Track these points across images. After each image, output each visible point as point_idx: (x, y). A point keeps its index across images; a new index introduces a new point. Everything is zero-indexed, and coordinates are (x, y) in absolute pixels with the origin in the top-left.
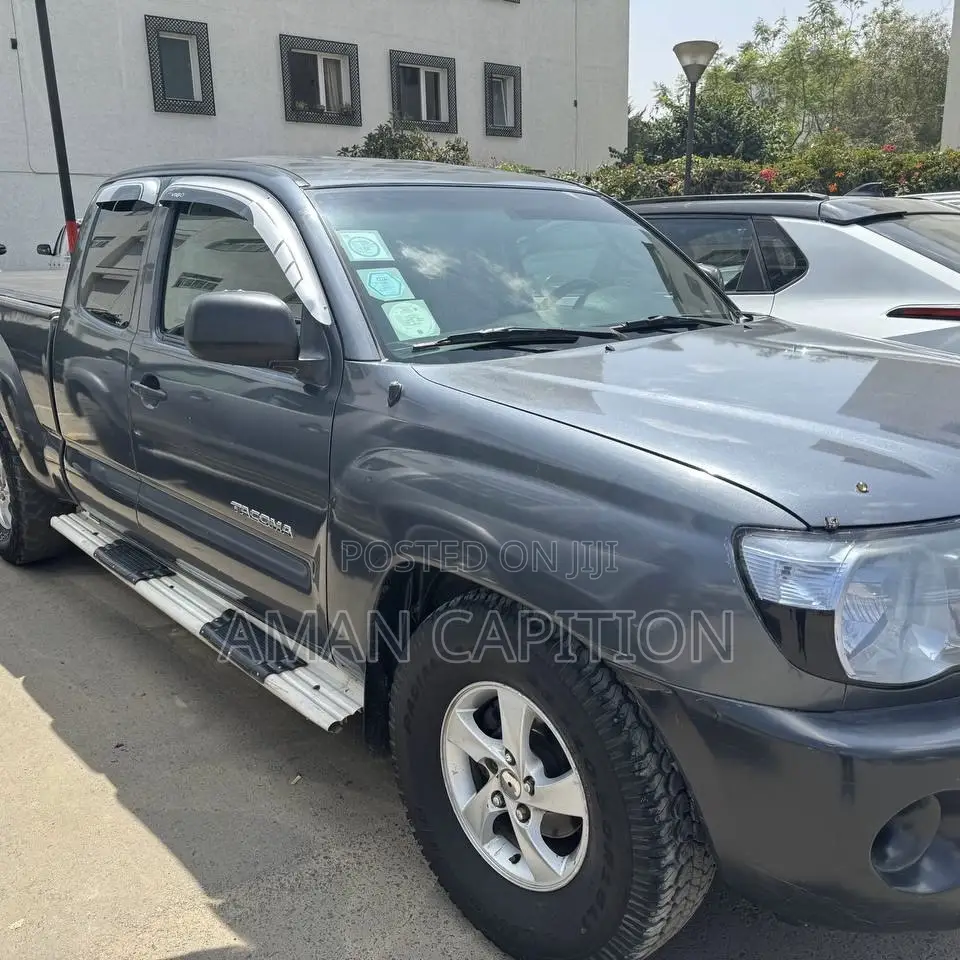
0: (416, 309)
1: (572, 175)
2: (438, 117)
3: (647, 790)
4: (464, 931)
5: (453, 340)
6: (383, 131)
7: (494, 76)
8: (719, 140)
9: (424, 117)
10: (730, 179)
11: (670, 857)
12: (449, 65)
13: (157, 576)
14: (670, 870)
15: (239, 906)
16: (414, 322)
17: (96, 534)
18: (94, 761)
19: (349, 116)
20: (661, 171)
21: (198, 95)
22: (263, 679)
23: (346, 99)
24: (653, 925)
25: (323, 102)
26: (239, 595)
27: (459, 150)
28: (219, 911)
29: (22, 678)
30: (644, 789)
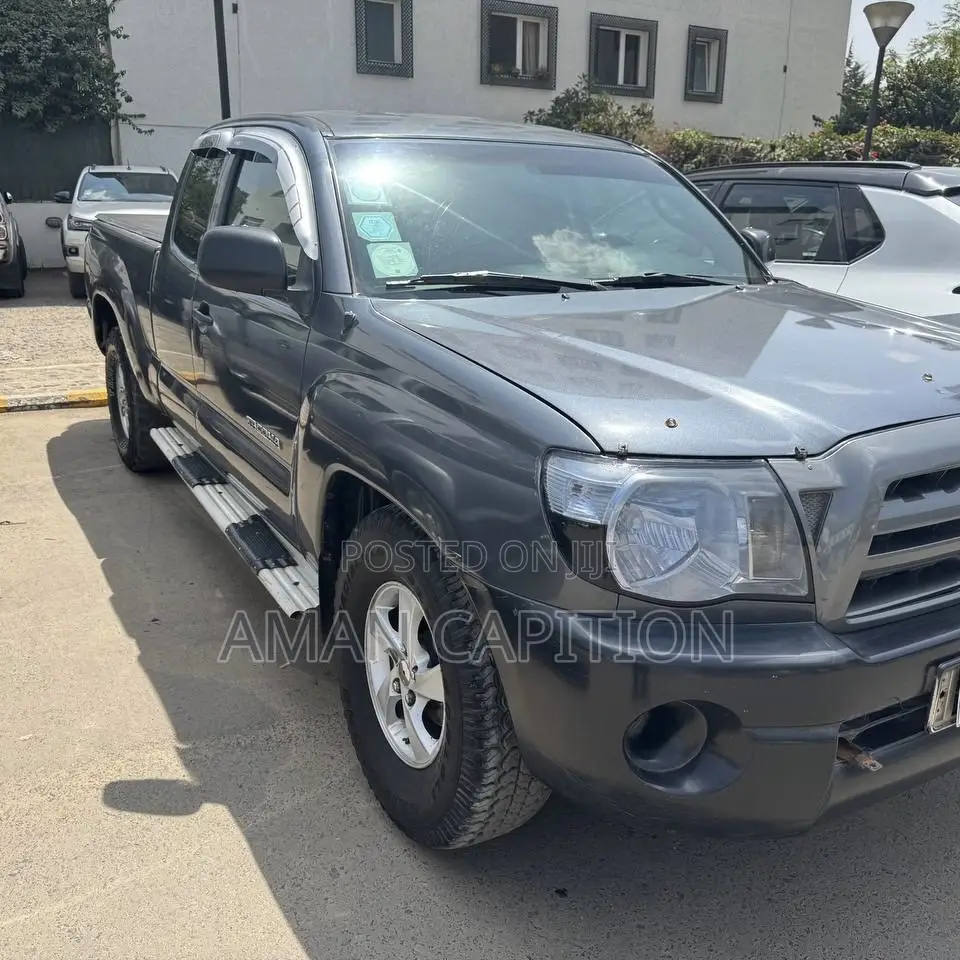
0: (399, 251)
1: (757, 143)
2: (635, 82)
3: (477, 678)
4: (368, 801)
5: (427, 281)
6: (570, 95)
7: (698, 39)
8: (934, 110)
9: (621, 81)
10: (926, 152)
11: (494, 740)
12: (651, 28)
13: (212, 483)
14: (493, 752)
15: (198, 754)
16: (394, 261)
17: (180, 445)
18: (131, 628)
19: (544, 79)
20: (851, 141)
21: (398, 58)
22: (258, 571)
23: (543, 62)
24: (480, 801)
25: (519, 65)
26: (263, 506)
27: (643, 114)
28: (181, 753)
29: (102, 560)
30: (474, 676)
